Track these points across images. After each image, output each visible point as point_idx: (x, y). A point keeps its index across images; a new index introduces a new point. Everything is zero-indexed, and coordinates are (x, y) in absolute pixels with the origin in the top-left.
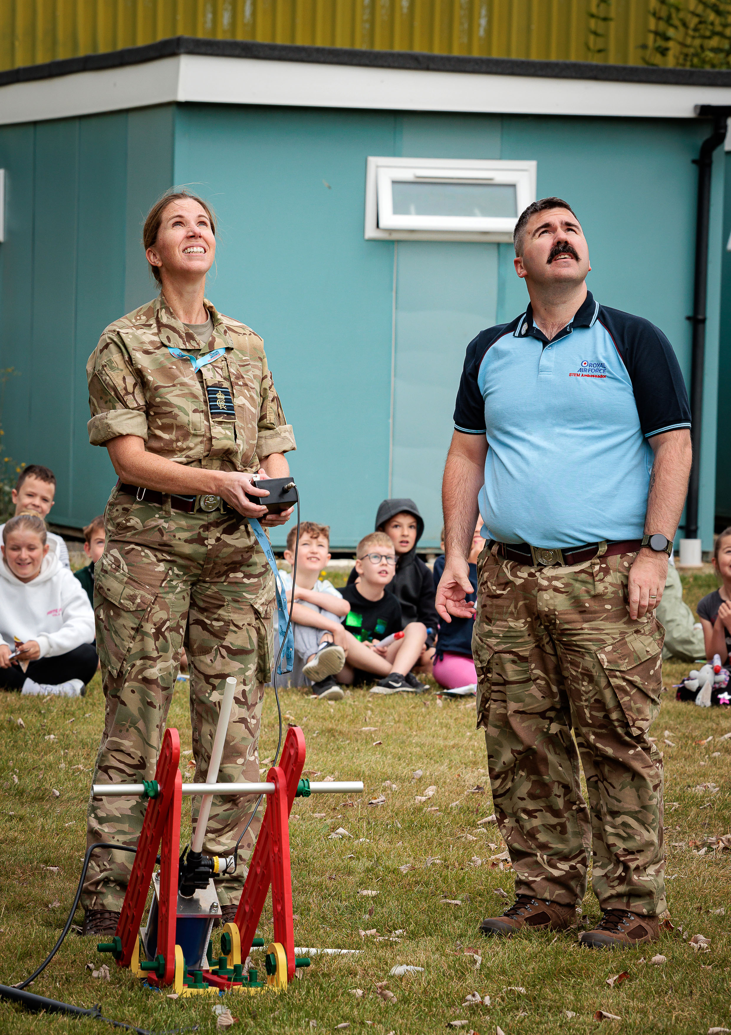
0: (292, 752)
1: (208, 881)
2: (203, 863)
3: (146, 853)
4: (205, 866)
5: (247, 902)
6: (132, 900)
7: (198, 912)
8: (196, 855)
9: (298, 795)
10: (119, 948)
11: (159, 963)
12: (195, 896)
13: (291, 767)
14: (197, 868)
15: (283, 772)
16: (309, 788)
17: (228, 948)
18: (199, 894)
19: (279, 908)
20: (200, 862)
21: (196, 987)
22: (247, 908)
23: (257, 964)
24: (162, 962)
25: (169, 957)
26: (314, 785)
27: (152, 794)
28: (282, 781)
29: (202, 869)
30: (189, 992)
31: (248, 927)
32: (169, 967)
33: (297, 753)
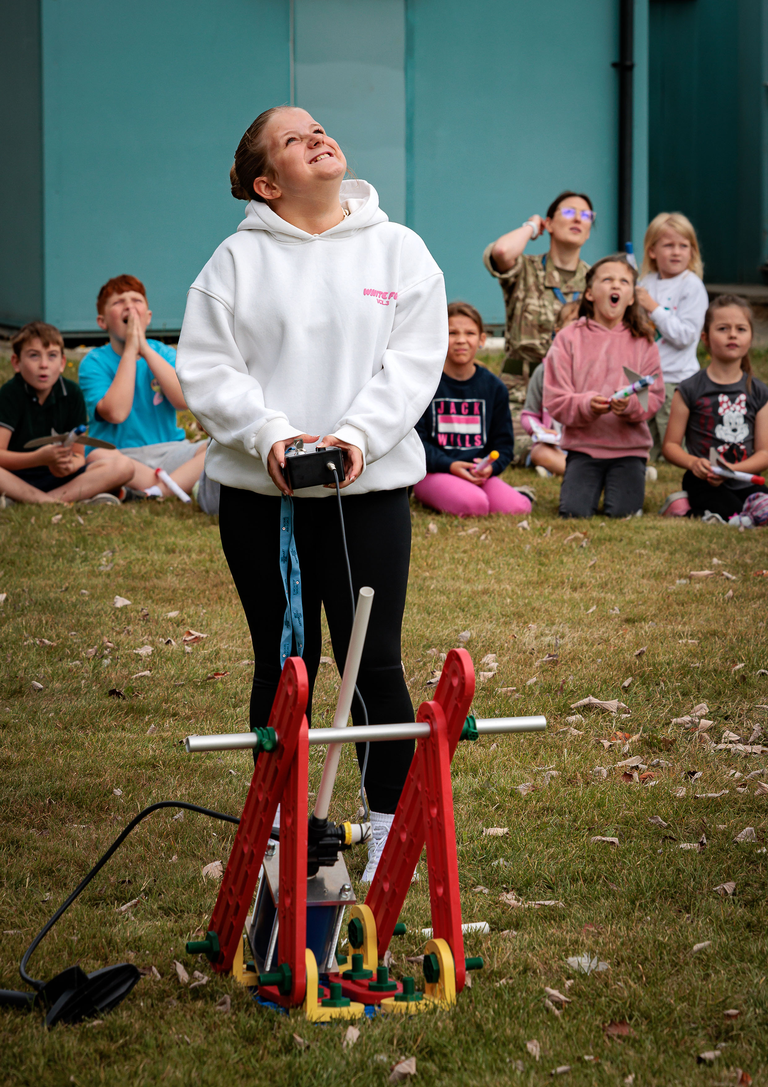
0: (455, 682)
1: (336, 855)
2: (329, 832)
3: (256, 824)
4: (331, 836)
5: (386, 879)
6: (235, 883)
7: (324, 897)
8: (322, 823)
9: (462, 739)
10: (216, 948)
11: (284, 975)
12: (319, 875)
13: (453, 702)
14: (321, 839)
15: (440, 708)
16: (475, 728)
17: (359, 940)
18: (323, 872)
19: (440, 891)
20: (325, 831)
21: (334, 1005)
22: (386, 886)
23: (398, 959)
24: (288, 974)
25: (298, 967)
26: (482, 724)
27: (268, 746)
28: (440, 722)
29: (328, 841)
30: (328, 1013)
31: (387, 911)
32: (298, 981)
33: (463, 684)
